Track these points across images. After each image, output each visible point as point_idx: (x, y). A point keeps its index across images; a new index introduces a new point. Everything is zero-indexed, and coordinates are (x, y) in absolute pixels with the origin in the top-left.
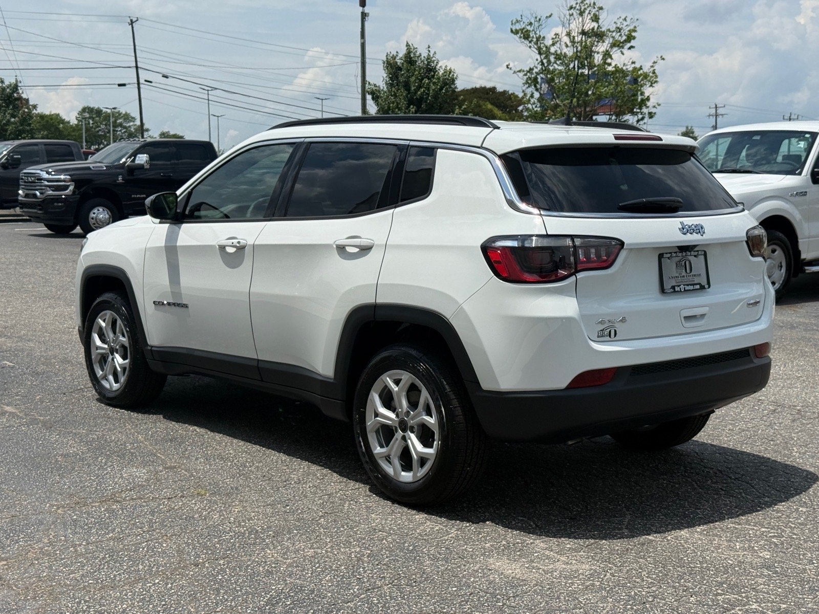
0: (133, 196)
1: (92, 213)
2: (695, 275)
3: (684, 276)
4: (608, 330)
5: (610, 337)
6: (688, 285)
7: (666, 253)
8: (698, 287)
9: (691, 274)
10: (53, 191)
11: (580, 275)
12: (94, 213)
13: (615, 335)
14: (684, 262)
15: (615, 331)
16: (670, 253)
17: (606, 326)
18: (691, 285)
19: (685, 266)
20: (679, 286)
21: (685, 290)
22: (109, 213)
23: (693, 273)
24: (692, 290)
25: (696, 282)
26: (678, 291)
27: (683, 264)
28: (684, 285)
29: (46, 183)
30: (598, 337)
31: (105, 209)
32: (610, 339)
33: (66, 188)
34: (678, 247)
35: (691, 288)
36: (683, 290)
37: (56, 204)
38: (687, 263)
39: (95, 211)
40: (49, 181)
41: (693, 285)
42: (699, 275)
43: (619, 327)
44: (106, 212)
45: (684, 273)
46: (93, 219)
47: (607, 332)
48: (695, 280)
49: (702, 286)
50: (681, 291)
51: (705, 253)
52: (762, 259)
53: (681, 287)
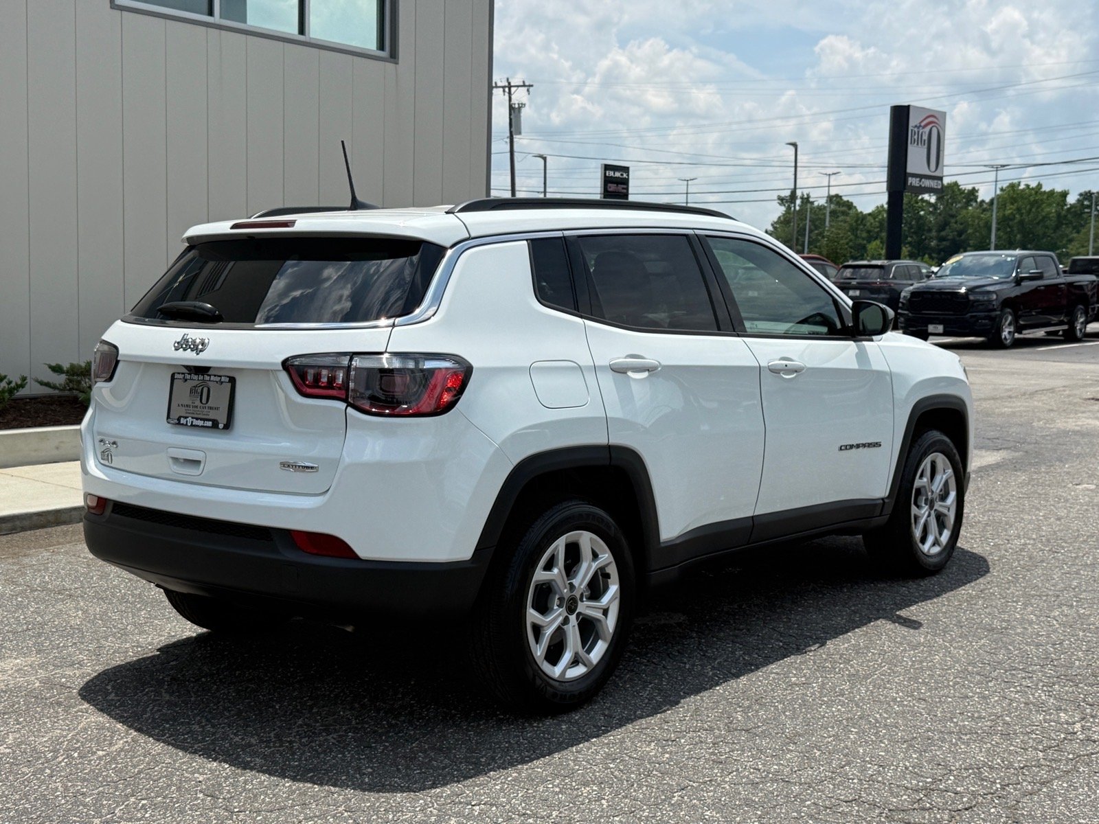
2: (211, 408)
3: (197, 407)
4: (107, 453)
5: (108, 460)
6: (197, 419)
7: (179, 373)
8: (209, 424)
9: (207, 405)
13: (111, 460)
14: (200, 388)
15: (111, 457)
16: (183, 374)
18: (201, 419)
19: (202, 393)
20: (186, 418)
21: (192, 425)
23: (209, 404)
24: (201, 426)
25: (209, 417)
26: (183, 424)
27: (199, 391)
28: (192, 418)
34: (187, 367)
35: (200, 423)
36: (189, 424)
38: (205, 390)
41: (204, 420)
42: (217, 409)
45: (198, 403)
47: (106, 455)
48: (210, 414)
49: (215, 425)
50: (186, 425)
51: (232, 381)
52: (342, 405)
53: (188, 419)
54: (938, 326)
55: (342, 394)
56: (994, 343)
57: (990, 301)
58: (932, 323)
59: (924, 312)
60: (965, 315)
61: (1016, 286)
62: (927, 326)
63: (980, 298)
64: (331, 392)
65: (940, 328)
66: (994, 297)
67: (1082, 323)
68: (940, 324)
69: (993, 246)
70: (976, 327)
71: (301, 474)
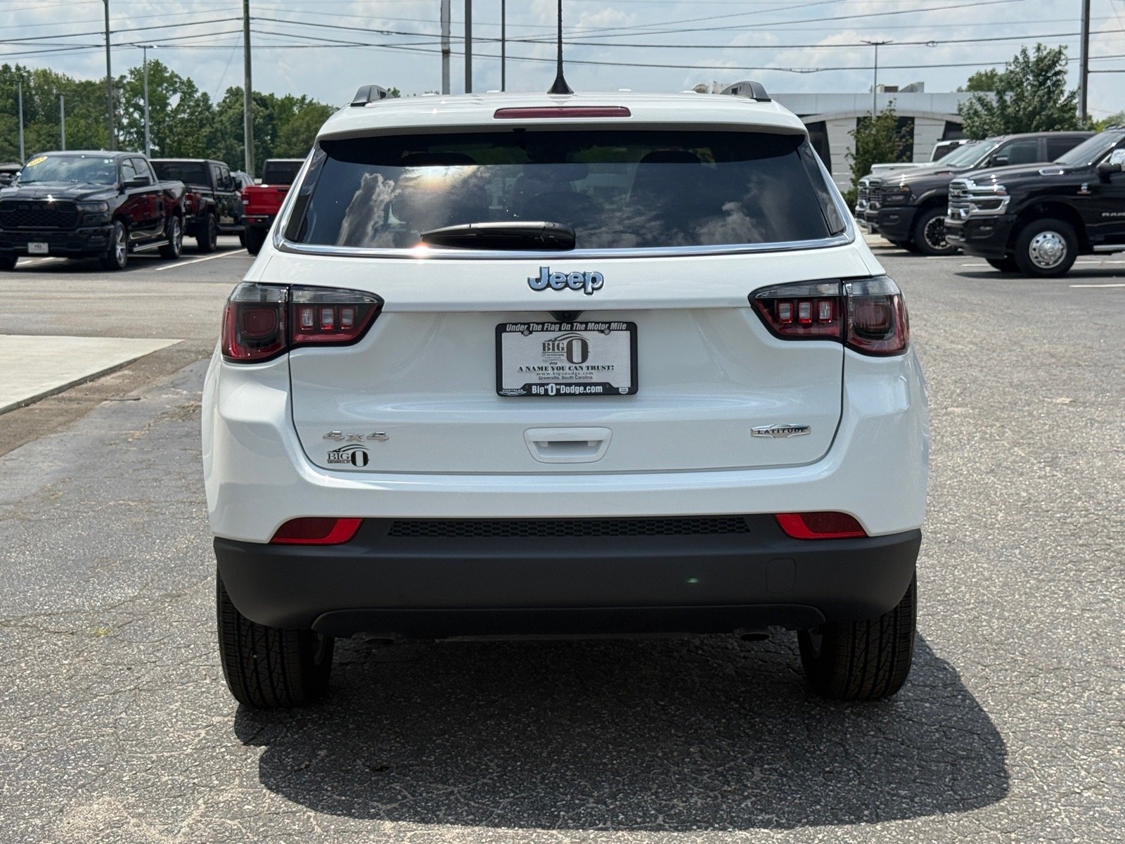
0: (1104, 215)
1: (1034, 240)
2: (593, 368)
3: (560, 367)
4: (350, 452)
5: (354, 462)
6: (567, 385)
7: (518, 323)
8: (599, 389)
9: (584, 365)
10: (980, 208)
11: (295, 354)
12: (1038, 242)
13: (366, 461)
14: (565, 342)
15: (365, 456)
16: (525, 323)
17: (344, 444)
18: (579, 385)
19: (569, 349)
20: (543, 385)
21: (558, 394)
22: (1063, 241)
23: (589, 363)
24: (580, 394)
25: (594, 380)
26: (538, 395)
27: (564, 346)
28: (558, 384)
29: (971, 197)
30: (330, 461)
31: (1056, 234)
32: (353, 467)
33: (997, 203)
35: (578, 390)
36: (552, 394)
37: (982, 228)
38: (576, 344)
39: (1040, 238)
40: (975, 194)
41: (583, 385)
42: (609, 367)
43: (372, 448)
44: (1057, 240)
45: (561, 363)
46: (1034, 250)
47: (347, 455)
48: (593, 375)
49: (610, 391)
50: (546, 394)
51: (632, 328)
52: (838, 346)
53: (549, 387)
54: (42, 244)
55: (836, 330)
56: (106, 264)
57: (101, 213)
58: (32, 241)
59: (20, 227)
60: (75, 230)
61: (120, 194)
62: (27, 245)
63: (88, 208)
64: (814, 330)
65: (44, 247)
66: (106, 207)
67: (178, 237)
68: (43, 241)
69: (64, 146)
70: (89, 245)
71: (784, 439)
